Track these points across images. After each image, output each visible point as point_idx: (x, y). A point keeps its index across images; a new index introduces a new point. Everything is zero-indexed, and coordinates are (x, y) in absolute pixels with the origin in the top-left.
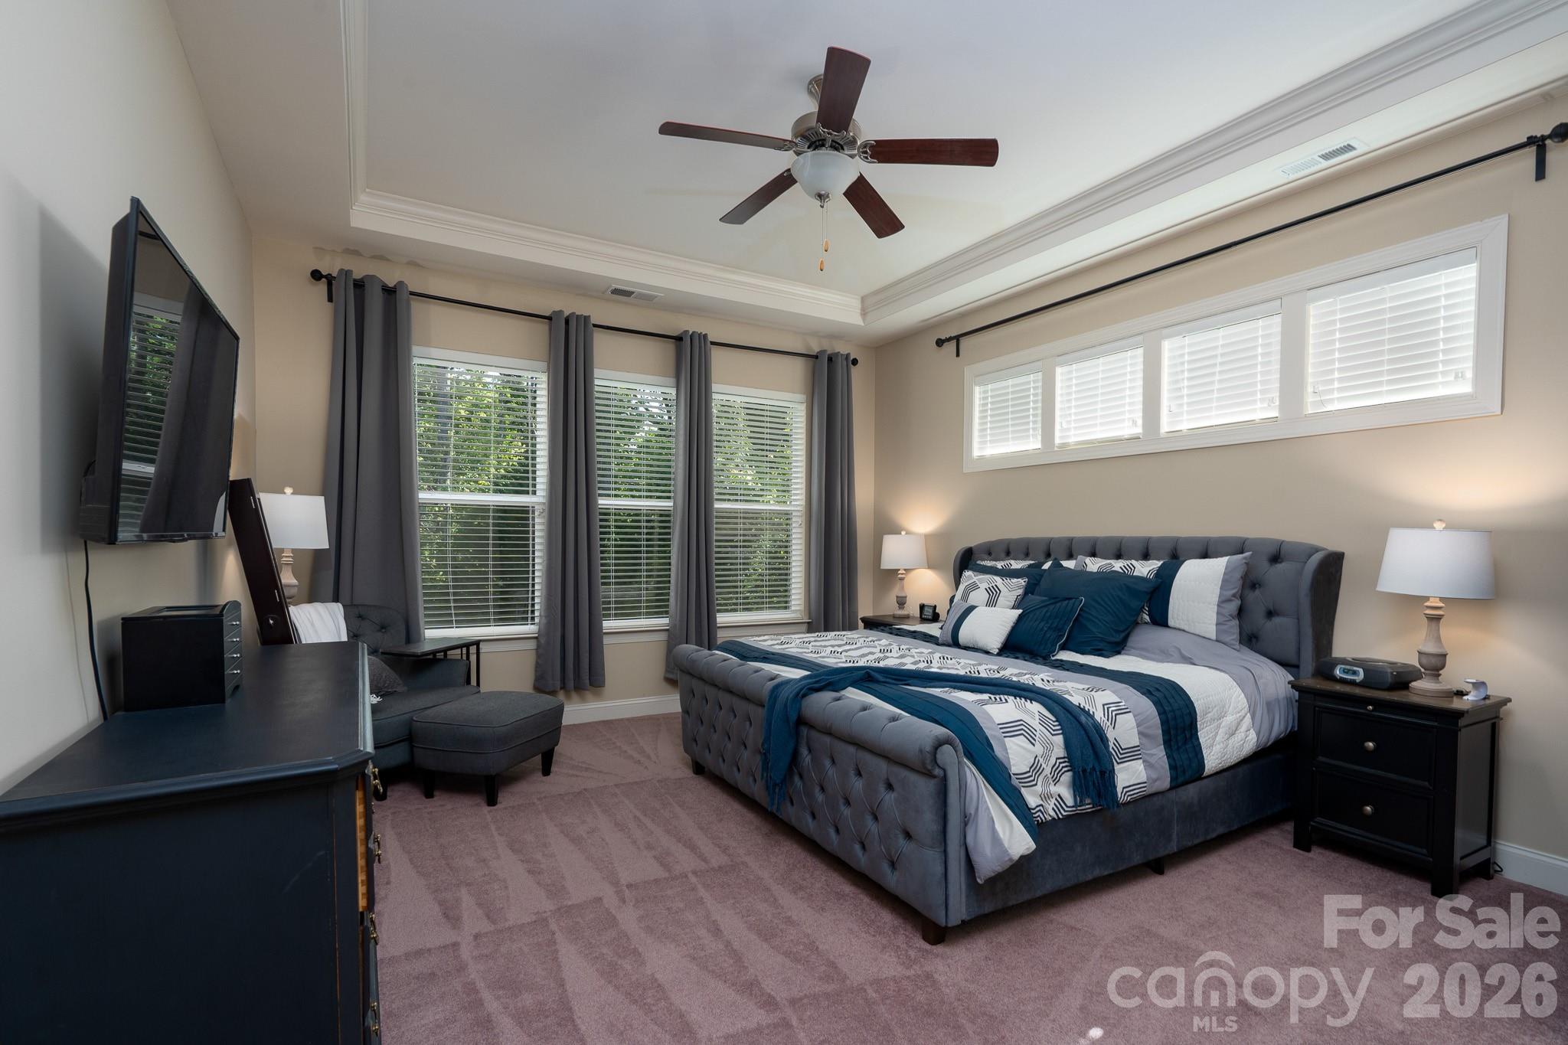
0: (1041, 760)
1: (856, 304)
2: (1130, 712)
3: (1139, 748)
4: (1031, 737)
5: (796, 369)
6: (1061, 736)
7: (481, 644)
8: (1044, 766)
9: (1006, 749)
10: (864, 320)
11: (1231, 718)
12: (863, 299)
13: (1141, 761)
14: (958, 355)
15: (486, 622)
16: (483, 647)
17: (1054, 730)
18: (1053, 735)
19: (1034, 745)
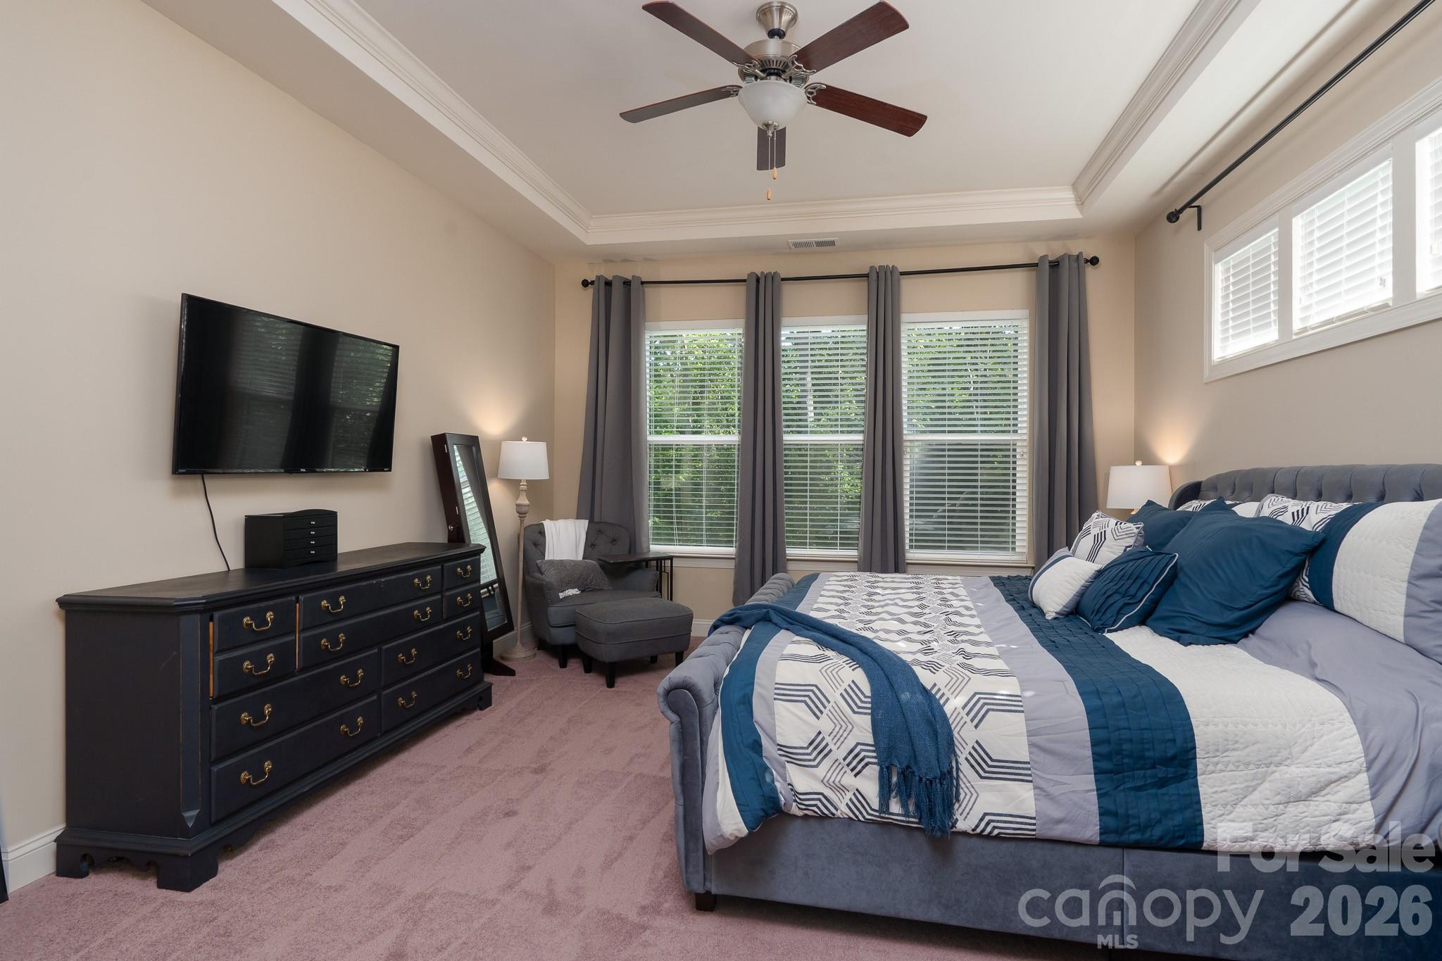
0: (828, 739)
1: (1069, 195)
2: (1022, 712)
3: (1029, 766)
4: (817, 707)
5: (1018, 283)
6: (870, 717)
7: (674, 559)
8: (831, 746)
9: (772, 714)
10: (1081, 211)
11: (1298, 771)
12: (1075, 186)
13: (1031, 785)
14: (1199, 228)
15: (698, 542)
16: (676, 563)
17: (859, 707)
18: (855, 712)
19: (818, 718)
